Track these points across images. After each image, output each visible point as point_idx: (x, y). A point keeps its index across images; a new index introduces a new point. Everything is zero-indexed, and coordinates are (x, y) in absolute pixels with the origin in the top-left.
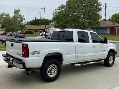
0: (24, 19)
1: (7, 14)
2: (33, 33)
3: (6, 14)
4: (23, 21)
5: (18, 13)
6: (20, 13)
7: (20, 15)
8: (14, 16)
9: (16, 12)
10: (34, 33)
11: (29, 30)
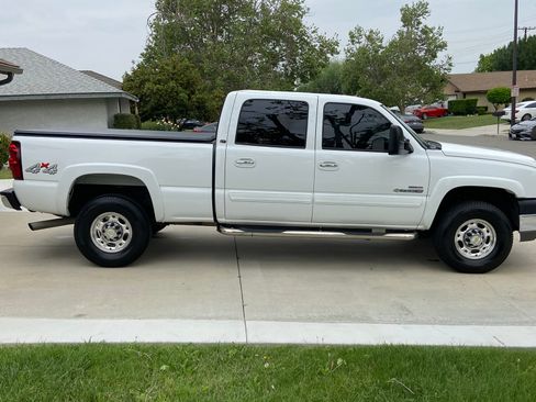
0: (443, 46)
1: (371, 31)
2: (483, 112)
3: (368, 34)
4: (435, 56)
5: (419, 23)
6: (426, 21)
7: (425, 31)
8: (397, 37)
9: (409, 17)
10: (489, 110)
11: (465, 94)
